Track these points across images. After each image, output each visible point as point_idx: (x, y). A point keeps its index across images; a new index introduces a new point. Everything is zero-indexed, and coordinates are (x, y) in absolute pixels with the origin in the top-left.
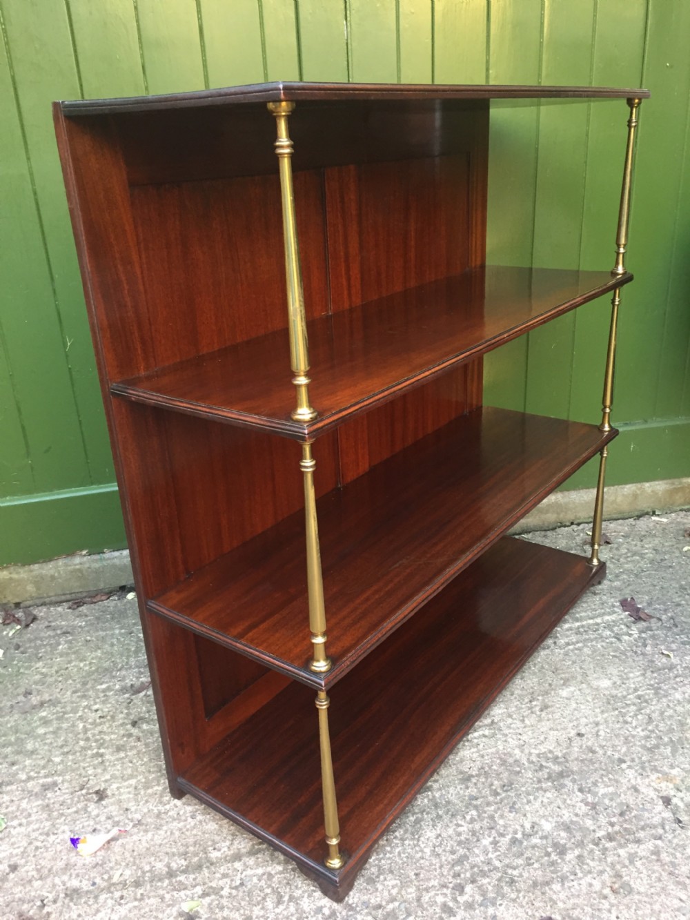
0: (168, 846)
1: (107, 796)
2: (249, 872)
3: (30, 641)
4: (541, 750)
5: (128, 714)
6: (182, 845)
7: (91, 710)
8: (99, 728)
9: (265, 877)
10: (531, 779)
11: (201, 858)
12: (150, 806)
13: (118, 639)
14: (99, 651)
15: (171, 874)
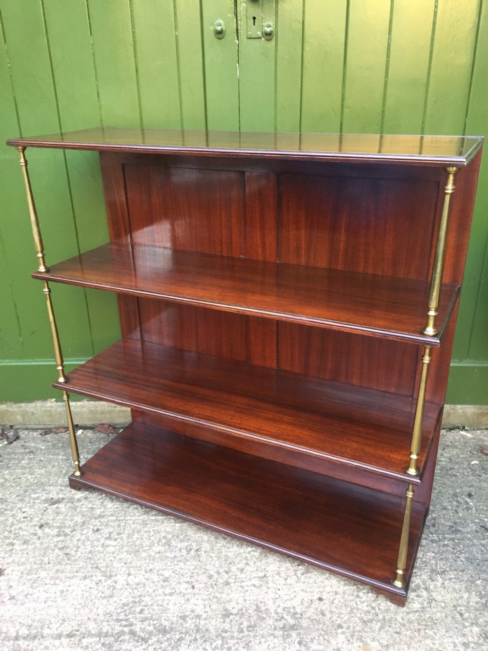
0: (23, 618)
1: (4, 575)
3: (9, 454)
4: (287, 604)
5: (41, 519)
6: (31, 619)
7: (21, 511)
8: (20, 525)
10: (271, 626)
11: (38, 632)
12: (24, 587)
13: (59, 463)
14: (44, 470)
15: (17, 638)
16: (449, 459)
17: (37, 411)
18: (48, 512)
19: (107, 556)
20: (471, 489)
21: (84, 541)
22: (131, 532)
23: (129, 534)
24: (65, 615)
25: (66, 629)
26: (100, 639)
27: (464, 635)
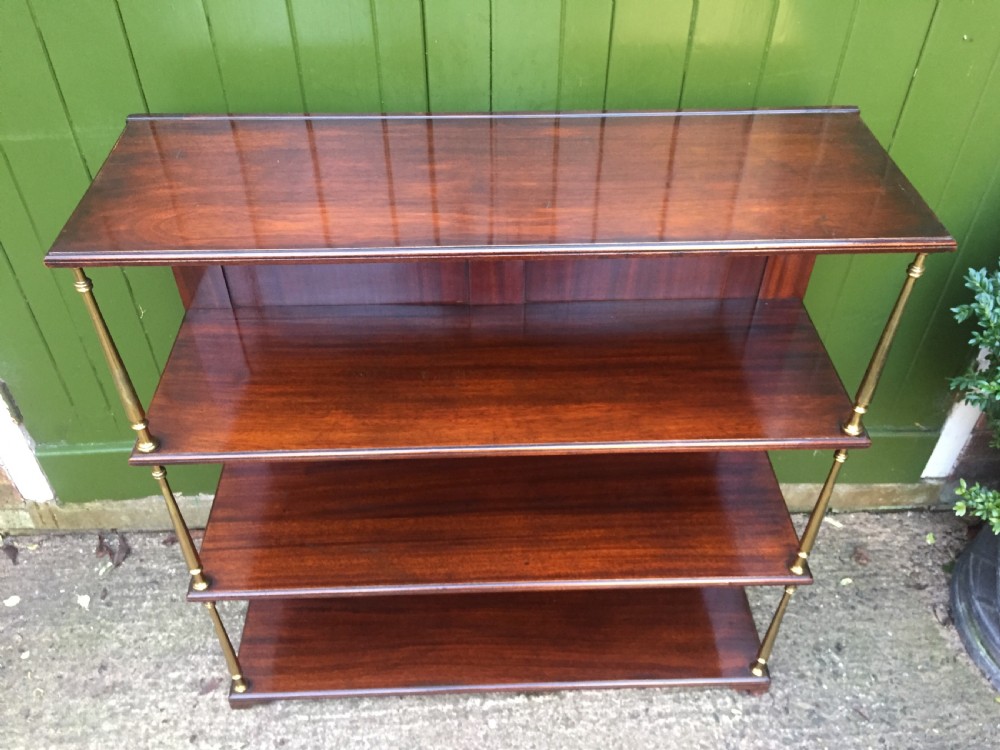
5: (191, 723)
7: (157, 707)
8: (159, 737)
17: (153, 510)
18: (200, 708)
22: (334, 744)
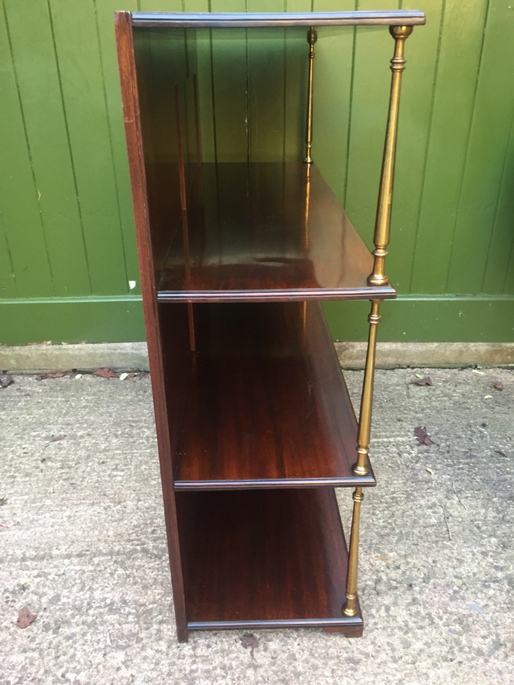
0: (29, 541)
1: (6, 504)
2: (71, 567)
3: (4, 397)
5: (42, 454)
9: (80, 572)
11: (46, 553)
12: (30, 514)
13: (58, 404)
14: (42, 410)
15: (24, 559)
16: (463, 394)
17: (32, 354)
18: (50, 448)
19: (115, 484)
20: (485, 420)
21: (89, 472)
22: (138, 463)
23: (136, 465)
24: (74, 537)
25: (75, 549)
26: (112, 558)
27: (482, 545)
